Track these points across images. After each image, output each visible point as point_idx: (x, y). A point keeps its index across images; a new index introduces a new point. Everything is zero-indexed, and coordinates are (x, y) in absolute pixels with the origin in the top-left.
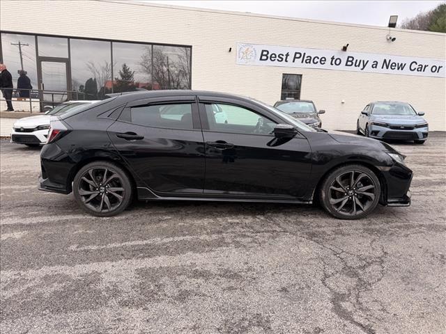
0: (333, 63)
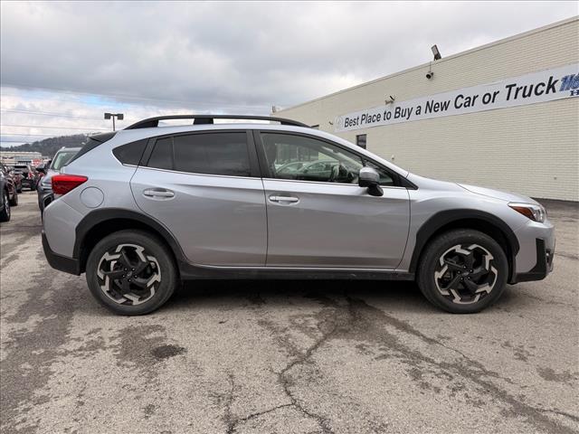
0: (386, 117)
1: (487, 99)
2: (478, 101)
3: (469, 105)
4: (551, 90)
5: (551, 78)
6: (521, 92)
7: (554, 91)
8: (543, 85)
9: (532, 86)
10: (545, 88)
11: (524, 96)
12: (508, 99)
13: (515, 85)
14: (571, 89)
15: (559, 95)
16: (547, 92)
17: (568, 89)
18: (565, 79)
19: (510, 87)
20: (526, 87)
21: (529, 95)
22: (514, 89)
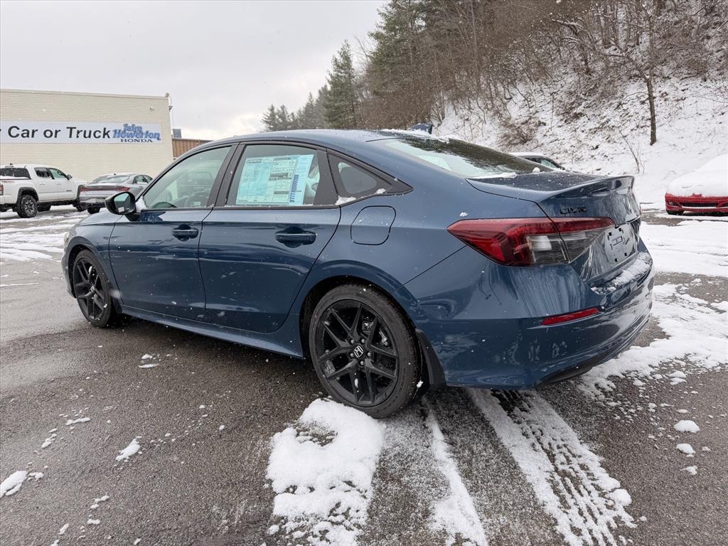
1: (48, 134)
2: (39, 135)
3: (28, 136)
4: (106, 136)
5: (105, 129)
6: (81, 134)
7: (109, 137)
8: (100, 132)
9: (90, 132)
10: (102, 134)
11: (85, 137)
12: (70, 137)
13: (75, 128)
14: (121, 138)
15: (112, 140)
16: (104, 137)
17: (118, 137)
18: (115, 131)
19: (71, 129)
20: (85, 132)
21: (89, 137)
22: (75, 132)
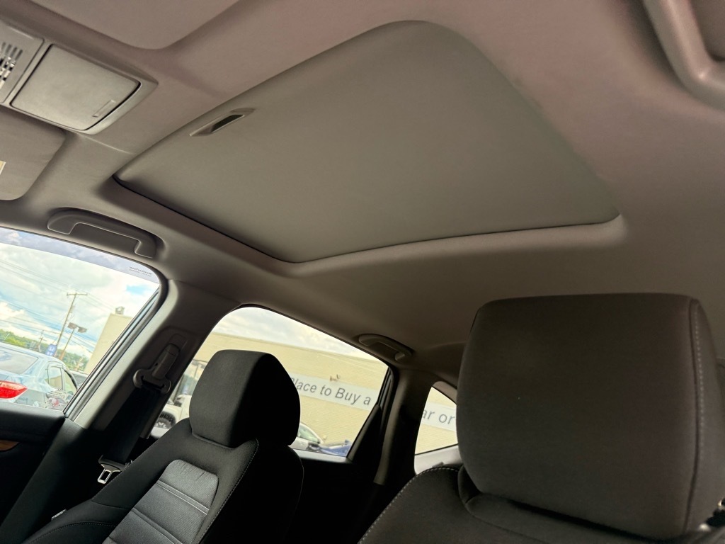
0: (323, 392)
1: (443, 419)
